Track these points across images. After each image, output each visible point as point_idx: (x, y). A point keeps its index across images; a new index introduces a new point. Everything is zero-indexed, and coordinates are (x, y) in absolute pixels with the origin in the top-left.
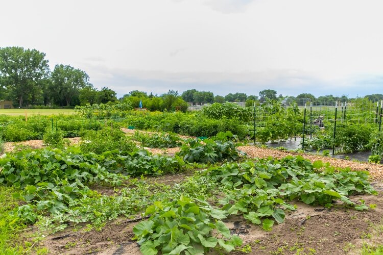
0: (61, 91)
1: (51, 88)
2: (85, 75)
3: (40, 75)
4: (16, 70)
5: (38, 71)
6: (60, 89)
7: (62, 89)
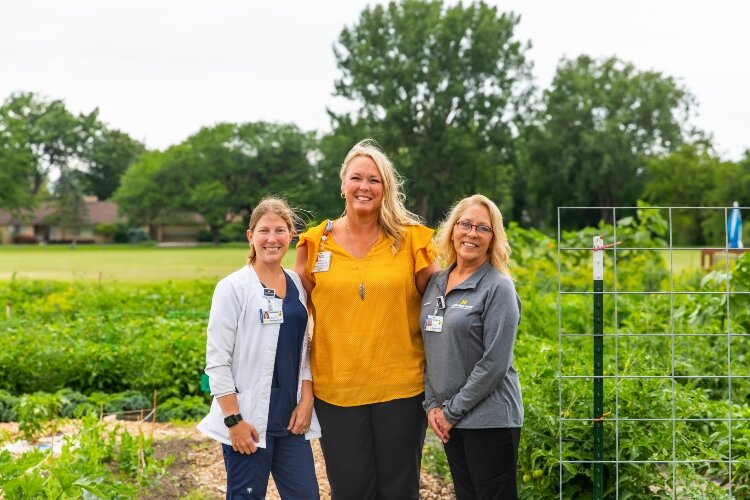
0: (578, 166)
1: (540, 157)
2: (679, 94)
3: (498, 103)
4: (411, 90)
5: (489, 87)
6: (571, 160)
7: (580, 157)
